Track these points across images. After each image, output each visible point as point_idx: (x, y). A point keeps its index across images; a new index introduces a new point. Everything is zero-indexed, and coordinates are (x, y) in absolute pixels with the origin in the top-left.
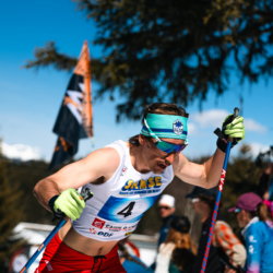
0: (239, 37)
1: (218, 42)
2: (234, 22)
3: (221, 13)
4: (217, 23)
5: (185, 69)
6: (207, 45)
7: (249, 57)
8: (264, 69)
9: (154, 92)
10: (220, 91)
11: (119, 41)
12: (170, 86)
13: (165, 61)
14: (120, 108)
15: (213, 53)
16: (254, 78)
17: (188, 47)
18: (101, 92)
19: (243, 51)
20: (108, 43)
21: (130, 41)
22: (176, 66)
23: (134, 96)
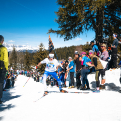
0: (84, 23)
1: (81, 24)
2: (83, 20)
3: (81, 19)
4: (80, 21)
6: (79, 25)
7: (87, 26)
8: (89, 28)
9: (70, 35)
10: (82, 33)
11: (63, 27)
13: (72, 29)
15: (80, 26)
16: (88, 29)
17: (75, 26)
18: (61, 36)
19: (85, 25)
21: (65, 26)
22: (74, 29)
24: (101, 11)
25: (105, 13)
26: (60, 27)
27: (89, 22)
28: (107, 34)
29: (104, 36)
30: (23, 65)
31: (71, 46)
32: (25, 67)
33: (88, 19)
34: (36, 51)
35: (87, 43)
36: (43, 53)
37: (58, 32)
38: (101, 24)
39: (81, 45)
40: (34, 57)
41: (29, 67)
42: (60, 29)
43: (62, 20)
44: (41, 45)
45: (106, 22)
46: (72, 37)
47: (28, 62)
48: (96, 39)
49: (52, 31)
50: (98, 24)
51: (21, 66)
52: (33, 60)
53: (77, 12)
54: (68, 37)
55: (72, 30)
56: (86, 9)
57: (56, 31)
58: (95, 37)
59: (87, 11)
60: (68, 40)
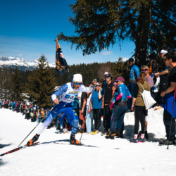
0: (118, 26)
2: (117, 22)
3: (113, 20)
4: (112, 23)
5: (103, 37)
6: (109, 29)
7: (122, 32)
8: (126, 35)
9: (94, 45)
10: (113, 43)
11: (83, 31)
12: (98, 43)
13: (96, 36)
14: (84, 51)
15: (111, 32)
16: (123, 38)
17: (103, 31)
18: (78, 47)
19: (119, 30)
20: (79, 32)
21: (85, 30)
22: (100, 37)
23: (88, 47)
24: (148, 10)
25: (154, 14)
26: (77, 31)
27: (126, 26)
28: (153, 47)
29: (149, 51)
30: (8, 91)
31: (92, 63)
32: (13, 96)
33: (125, 21)
34: (31, 67)
35: (120, 59)
36: (44, 72)
37: (73, 40)
38: (146, 31)
39: (109, 63)
40: (29, 78)
41: (18, 96)
42: (77, 35)
43: (81, 19)
44: (43, 59)
45: (154, 27)
46: (96, 50)
47: (17, 87)
48: (135, 55)
49: (62, 37)
50: (140, 31)
51: (6, 94)
52: (26, 84)
53: (108, 8)
54: (89, 49)
55: (98, 37)
56: (123, 5)
57: (70, 38)
58: (134, 52)
59: (124, 7)
60: (89, 53)
